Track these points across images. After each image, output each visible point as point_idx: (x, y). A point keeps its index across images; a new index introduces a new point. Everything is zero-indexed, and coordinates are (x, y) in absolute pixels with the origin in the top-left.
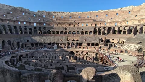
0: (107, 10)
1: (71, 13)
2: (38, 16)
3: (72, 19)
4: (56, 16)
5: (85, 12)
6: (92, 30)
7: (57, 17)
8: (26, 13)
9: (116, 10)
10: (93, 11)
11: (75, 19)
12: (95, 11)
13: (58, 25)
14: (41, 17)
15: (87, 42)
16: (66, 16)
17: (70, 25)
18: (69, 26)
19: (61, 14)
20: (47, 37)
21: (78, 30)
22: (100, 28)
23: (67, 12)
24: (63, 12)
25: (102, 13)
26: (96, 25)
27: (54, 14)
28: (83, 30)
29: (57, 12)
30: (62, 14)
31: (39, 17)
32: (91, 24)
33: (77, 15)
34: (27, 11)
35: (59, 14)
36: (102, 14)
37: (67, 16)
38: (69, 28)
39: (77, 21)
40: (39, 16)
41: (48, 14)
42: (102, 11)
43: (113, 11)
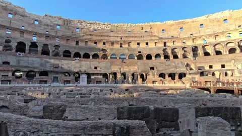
0: (181, 21)
1: (114, 24)
2: (45, 25)
3: (116, 35)
4: (82, 29)
5: (140, 24)
6: (161, 52)
7: (86, 30)
8: (16, 14)
9: (199, 20)
10: (155, 23)
11: (122, 35)
12: (159, 23)
13: (86, 42)
14: (50, 28)
15: (158, 71)
16: (102, 29)
17: (112, 44)
18: (111, 47)
19: (92, 25)
20: (63, 61)
21: (131, 52)
22: (175, 48)
23: (106, 23)
24: (98, 22)
25: (171, 25)
26: (165, 44)
27: (79, 24)
28: (139, 52)
29: (84, 21)
30: (96, 27)
31: (46, 27)
32: (155, 43)
33: (126, 29)
34: (20, 10)
35: (88, 25)
36: (173, 27)
37: (104, 29)
38: (112, 49)
39: (126, 39)
40: (48, 25)
41: (66, 23)
42: (172, 22)
43: (193, 22)
